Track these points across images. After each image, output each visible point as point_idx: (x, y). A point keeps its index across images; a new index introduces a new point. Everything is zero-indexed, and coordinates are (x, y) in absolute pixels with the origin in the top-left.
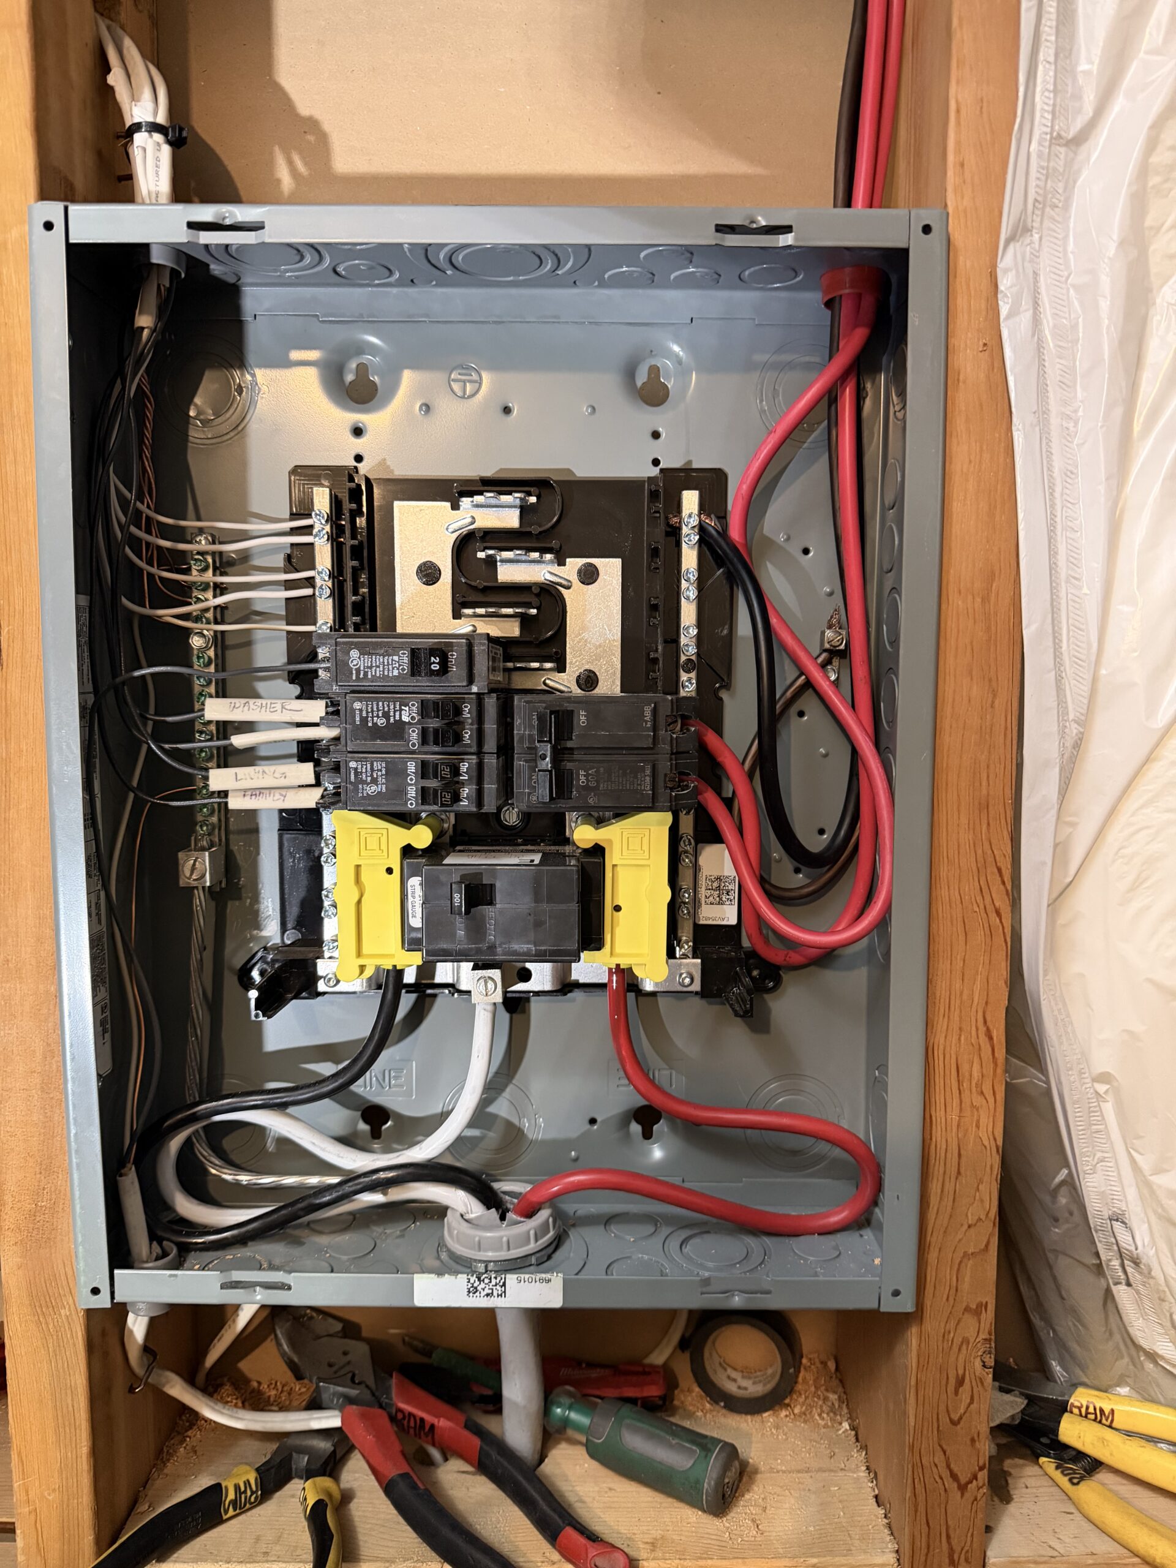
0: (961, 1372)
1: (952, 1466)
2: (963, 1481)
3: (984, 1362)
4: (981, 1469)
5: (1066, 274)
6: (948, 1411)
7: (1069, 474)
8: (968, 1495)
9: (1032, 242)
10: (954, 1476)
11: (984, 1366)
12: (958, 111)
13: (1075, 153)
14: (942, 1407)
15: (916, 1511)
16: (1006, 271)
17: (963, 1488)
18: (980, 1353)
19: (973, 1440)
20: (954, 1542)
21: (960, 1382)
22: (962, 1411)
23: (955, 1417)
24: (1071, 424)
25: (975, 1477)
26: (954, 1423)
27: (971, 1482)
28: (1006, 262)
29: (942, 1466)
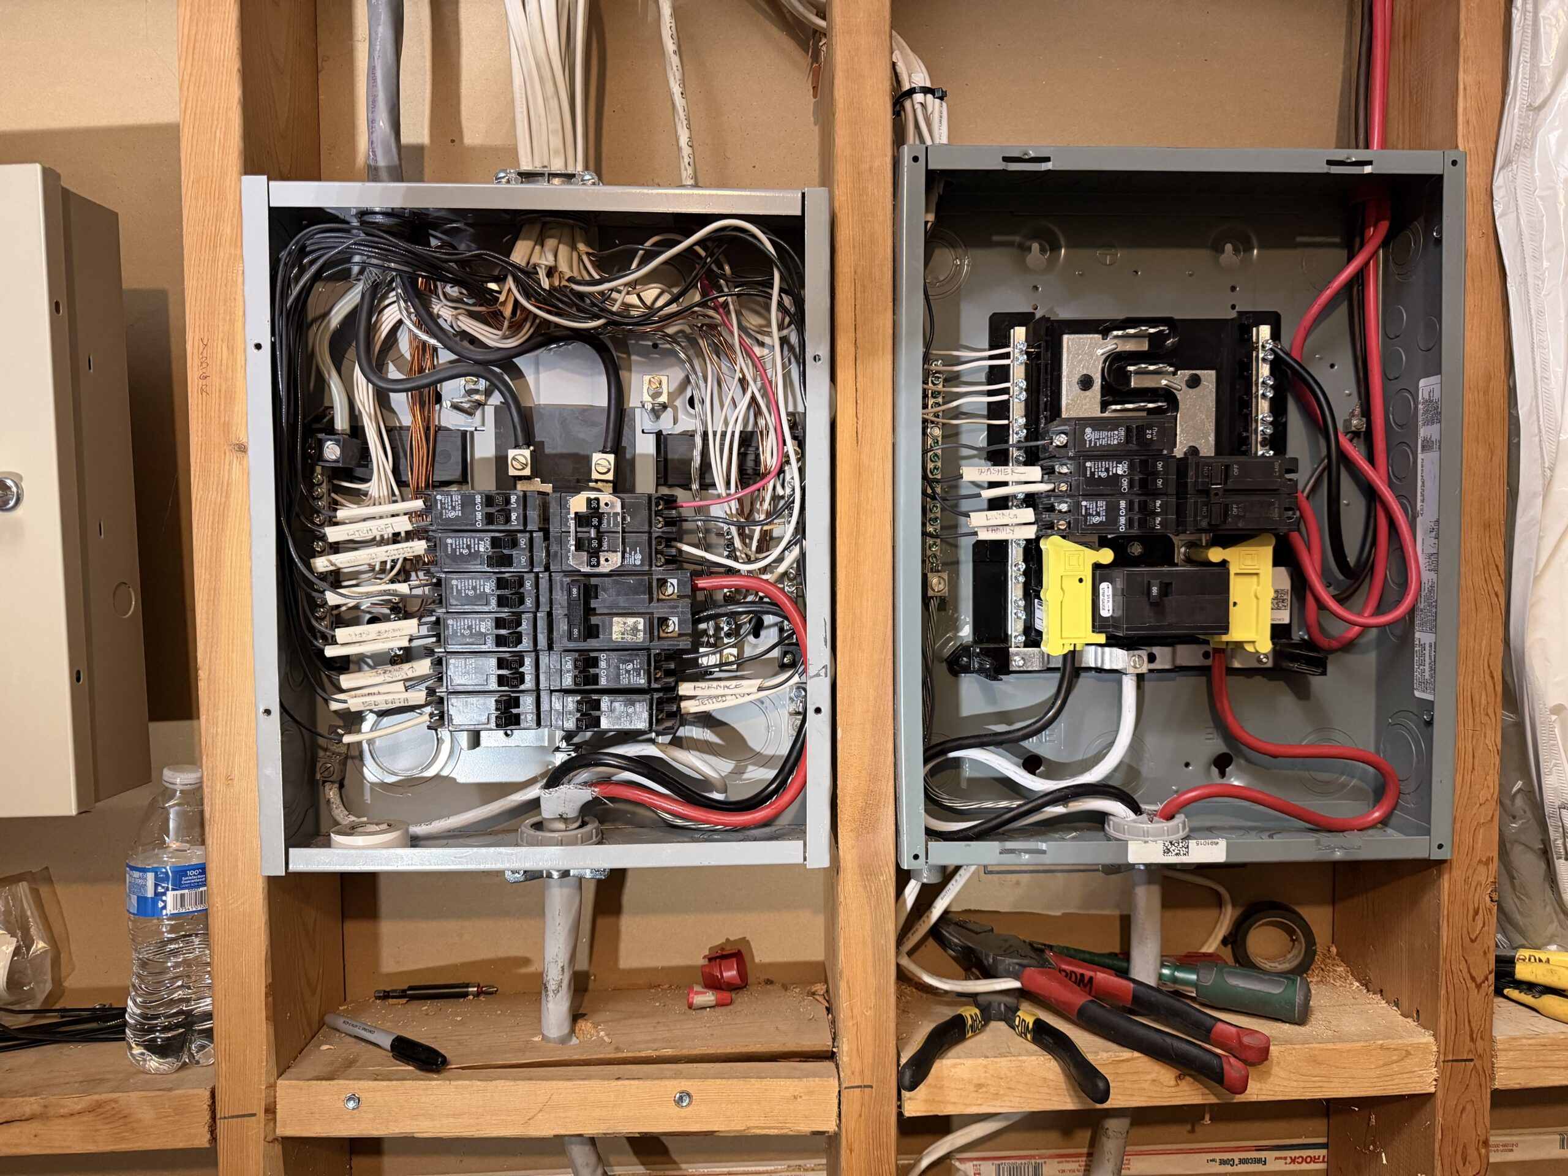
0: (1476, 906)
1: (1472, 971)
2: (1479, 981)
3: (1491, 897)
4: (1490, 973)
5: (1533, 189)
6: (1468, 933)
7: (1540, 313)
8: (1483, 991)
9: (1512, 170)
10: (1473, 979)
11: (1492, 901)
12: (1465, 89)
13: (1538, 115)
14: (1465, 930)
15: (1448, 1004)
16: (1500, 187)
17: (1479, 987)
18: (1489, 892)
19: (1485, 953)
20: (1473, 1025)
21: (1476, 912)
22: (1477, 932)
23: (1473, 937)
24: (1540, 282)
25: (1487, 979)
26: (1472, 941)
27: (1484, 982)
28: (1499, 182)
29: (1465, 970)
